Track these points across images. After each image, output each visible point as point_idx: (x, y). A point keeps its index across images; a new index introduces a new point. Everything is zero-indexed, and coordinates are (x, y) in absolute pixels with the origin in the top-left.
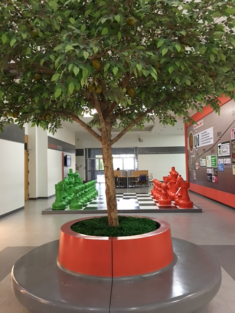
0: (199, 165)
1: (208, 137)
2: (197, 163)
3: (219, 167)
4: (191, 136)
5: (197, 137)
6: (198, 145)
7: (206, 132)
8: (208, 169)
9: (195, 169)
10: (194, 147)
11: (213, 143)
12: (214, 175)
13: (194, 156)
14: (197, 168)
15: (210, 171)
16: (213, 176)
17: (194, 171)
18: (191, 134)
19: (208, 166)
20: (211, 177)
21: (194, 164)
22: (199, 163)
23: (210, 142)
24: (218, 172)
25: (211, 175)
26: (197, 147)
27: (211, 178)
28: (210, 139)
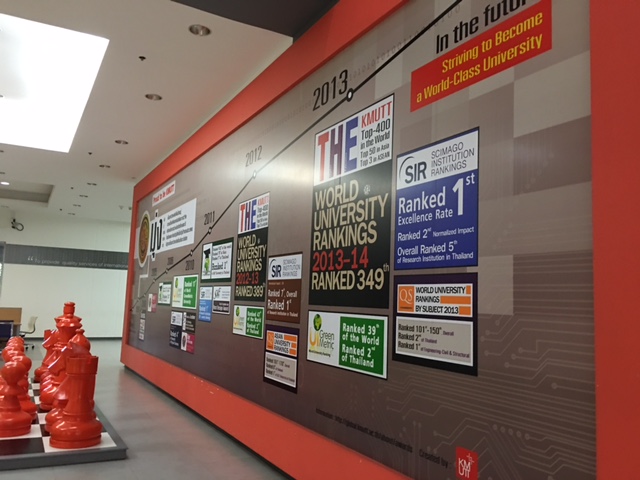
0: (155, 301)
1: (183, 225)
2: (151, 296)
3: (201, 309)
4: (145, 223)
5: (159, 225)
6: (159, 248)
7: (180, 213)
8: (174, 314)
9: (145, 311)
10: (149, 253)
11: (192, 242)
12: (186, 331)
13: (146, 276)
14: (150, 310)
15: (178, 319)
16: (184, 334)
17: (143, 316)
18: (146, 218)
19: (174, 305)
20: (180, 335)
21: (144, 298)
22: (156, 294)
23: (185, 239)
24: (197, 323)
25: (178, 329)
26: (156, 251)
27: (178, 339)
28: (186, 231)
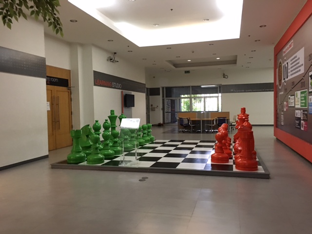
0: (287, 105)
1: (298, 63)
2: (285, 103)
3: (310, 108)
4: (280, 66)
5: (286, 66)
6: (287, 78)
7: (296, 57)
8: (297, 111)
9: (283, 111)
10: (283, 81)
11: (303, 72)
12: (303, 120)
13: (282, 93)
14: (285, 110)
15: (299, 114)
16: (302, 122)
17: (282, 113)
18: (280, 63)
19: (296, 107)
20: (300, 122)
21: (282, 103)
22: (287, 102)
23: (300, 70)
24: (308, 115)
25: (299, 119)
26: (286, 80)
27: (299, 124)
28: (300, 66)
